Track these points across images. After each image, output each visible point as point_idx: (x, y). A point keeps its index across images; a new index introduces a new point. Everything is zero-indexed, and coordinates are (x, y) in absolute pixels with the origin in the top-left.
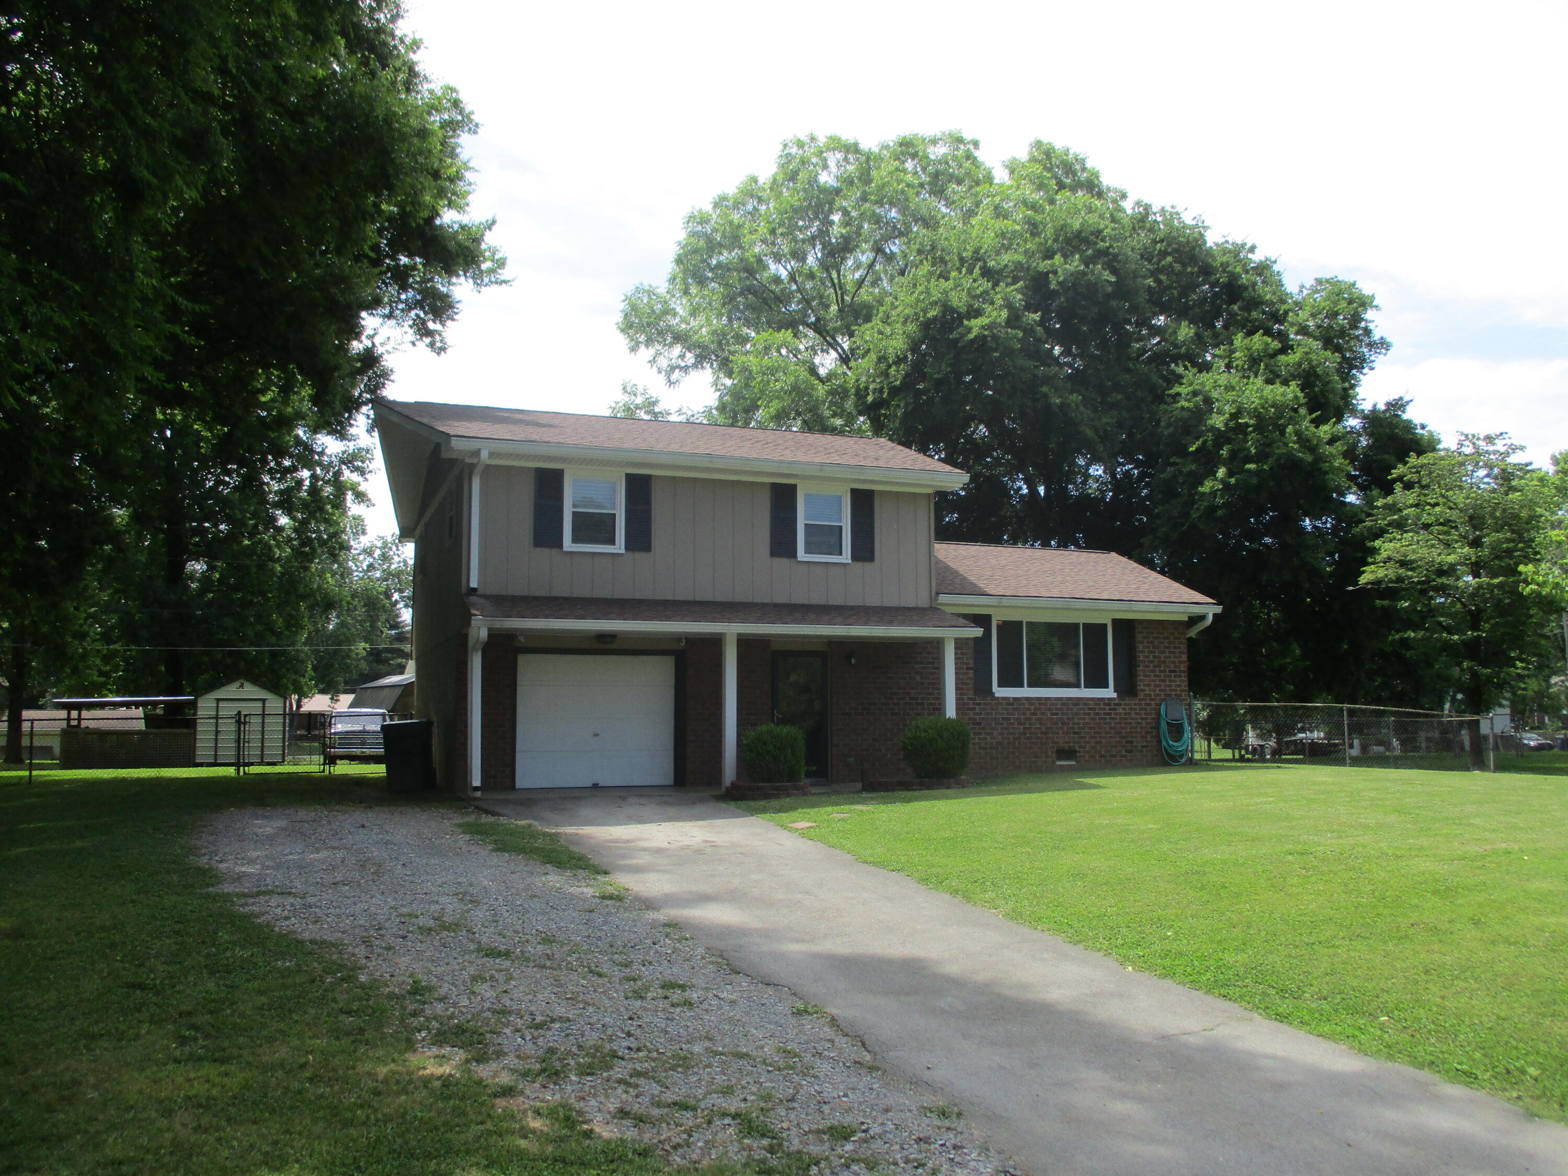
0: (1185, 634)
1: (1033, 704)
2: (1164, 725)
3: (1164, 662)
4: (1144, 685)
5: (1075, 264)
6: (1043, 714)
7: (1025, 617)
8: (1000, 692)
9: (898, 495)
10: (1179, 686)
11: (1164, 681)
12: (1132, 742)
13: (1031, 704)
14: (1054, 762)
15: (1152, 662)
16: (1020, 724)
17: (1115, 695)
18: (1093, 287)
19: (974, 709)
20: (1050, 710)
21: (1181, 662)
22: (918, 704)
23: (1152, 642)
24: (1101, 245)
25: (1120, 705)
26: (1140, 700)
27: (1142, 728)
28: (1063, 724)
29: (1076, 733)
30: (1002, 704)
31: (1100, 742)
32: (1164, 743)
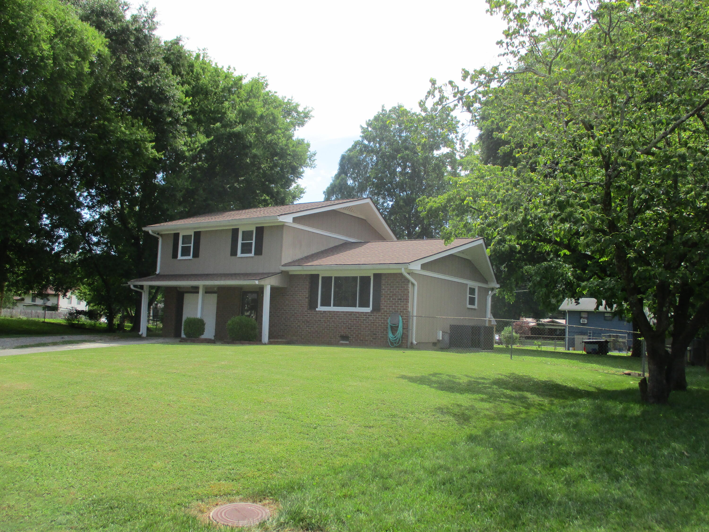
2: (389, 327)
4: (384, 306)
6: (335, 319)
7: (334, 275)
8: (320, 308)
9: (272, 227)
12: (376, 334)
13: (330, 314)
14: (339, 341)
16: (325, 323)
17: (372, 310)
19: (307, 316)
20: (338, 317)
23: (390, 285)
25: (372, 316)
26: (382, 313)
27: (381, 328)
28: (344, 324)
29: (349, 328)
30: (320, 314)
31: (360, 333)
32: (389, 336)
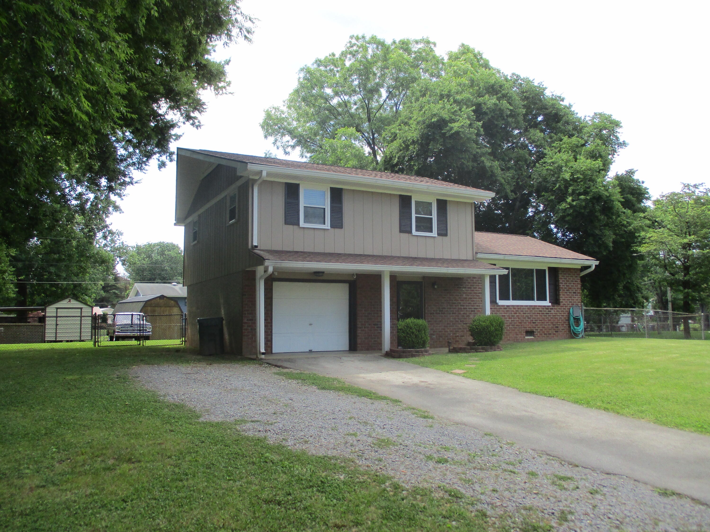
0: (579, 274)
1: (514, 309)
2: (572, 319)
3: (571, 288)
4: (563, 300)
5: (494, 100)
6: (520, 313)
7: (511, 266)
8: (501, 303)
9: (458, 203)
10: (577, 300)
11: (571, 297)
12: (558, 327)
14: (524, 337)
15: (565, 288)
16: (510, 318)
17: (550, 304)
18: (501, 111)
20: (522, 311)
21: (578, 288)
22: (464, 308)
23: (566, 279)
24: (503, 92)
25: (552, 309)
26: (561, 307)
27: (562, 320)
28: (529, 318)
29: (534, 323)
30: (501, 309)
31: (544, 327)
32: (572, 328)
